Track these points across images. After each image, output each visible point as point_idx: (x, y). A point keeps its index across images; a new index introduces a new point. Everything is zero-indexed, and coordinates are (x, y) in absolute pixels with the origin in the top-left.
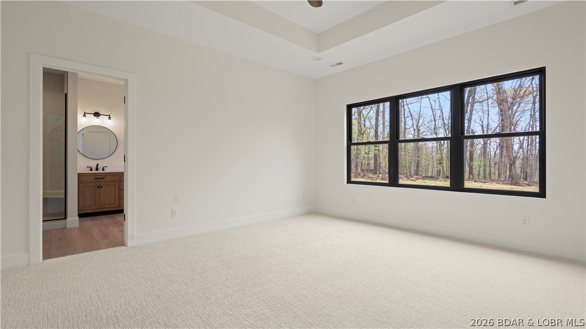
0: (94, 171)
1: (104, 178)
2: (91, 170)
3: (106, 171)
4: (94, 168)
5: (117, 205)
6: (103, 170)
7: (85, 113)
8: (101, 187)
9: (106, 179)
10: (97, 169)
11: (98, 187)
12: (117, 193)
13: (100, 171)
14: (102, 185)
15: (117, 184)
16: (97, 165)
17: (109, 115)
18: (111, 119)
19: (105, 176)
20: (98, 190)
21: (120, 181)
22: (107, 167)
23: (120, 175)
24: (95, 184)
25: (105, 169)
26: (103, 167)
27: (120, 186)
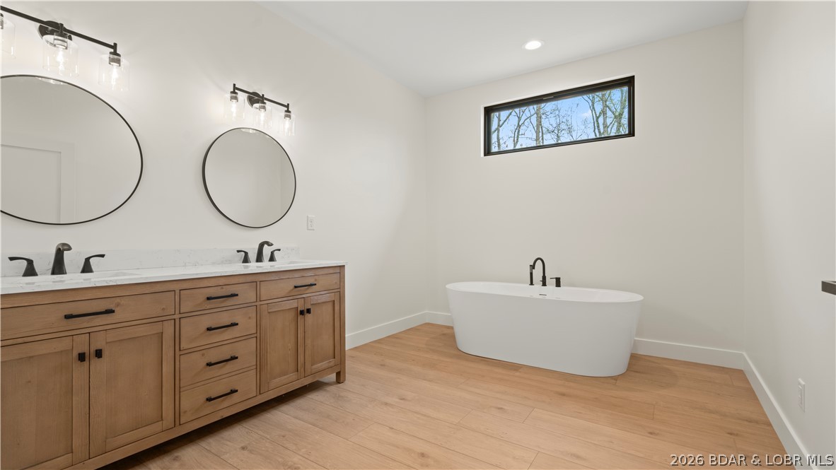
1: (110, 311)
5: (169, 419)
6: (87, 268)
8: (99, 354)
9: (118, 316)
10: (58, 267)
11: (82, 357)
12: (167, 368)
13: (72, 279)
14: (99, 343)
15: (168, 330)
16: (61, 253)
17: (114, 47)
19: (118, 300)
20: (80, 370)
21: (177, 316)
22: (103, 256)
23: (177, 292)
24: (64, 344)
25: (94, 269)
26: (87, 260)
27: (177, 338)
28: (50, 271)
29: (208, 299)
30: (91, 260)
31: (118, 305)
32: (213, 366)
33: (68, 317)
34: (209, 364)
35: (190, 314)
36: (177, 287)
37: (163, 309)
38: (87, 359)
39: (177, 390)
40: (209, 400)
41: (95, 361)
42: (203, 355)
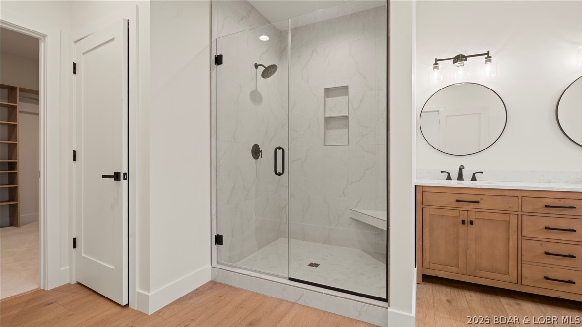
0: (454, 183)
1: (478, 202)
2: (449, 178)
3: (480, 184)
4: (455, 175)
5: (513, 276)
6: (474, 179)
7: (436, 60)
8: (471, 223)
9: (482, 205)
10: (460, 177)
11: (463, 222)
12: (513, 244)
13: (467, 183)
14: (472, 217)
15: (514, 220)
16: (461, 170)
17: (488, 53)
18: (493, 59)
19: (482, 196)
20: (462, 228)
21: (520, 213)
22: (482, 172)
23: (520, 198)
24: (456, 214)
25: (477, 179)
26: (474, 174)
27: (520, 228)
28: (457, 179)
29: (546, 206)
30: (476, 174)
31: (482, 199)
32: (548, 255)
33: (457, 201)
34: (547, 253)
35: (530, 214)
36: (520, 194)
37: (510, 207)
38: (466, 224)
39: (520, 260)
40: (547, 278)
41: (469, 226)
42: (541, 245)
